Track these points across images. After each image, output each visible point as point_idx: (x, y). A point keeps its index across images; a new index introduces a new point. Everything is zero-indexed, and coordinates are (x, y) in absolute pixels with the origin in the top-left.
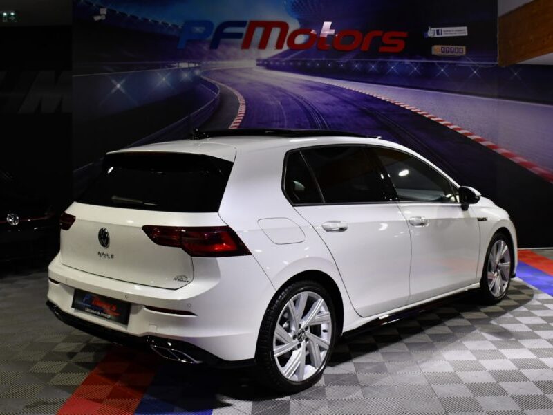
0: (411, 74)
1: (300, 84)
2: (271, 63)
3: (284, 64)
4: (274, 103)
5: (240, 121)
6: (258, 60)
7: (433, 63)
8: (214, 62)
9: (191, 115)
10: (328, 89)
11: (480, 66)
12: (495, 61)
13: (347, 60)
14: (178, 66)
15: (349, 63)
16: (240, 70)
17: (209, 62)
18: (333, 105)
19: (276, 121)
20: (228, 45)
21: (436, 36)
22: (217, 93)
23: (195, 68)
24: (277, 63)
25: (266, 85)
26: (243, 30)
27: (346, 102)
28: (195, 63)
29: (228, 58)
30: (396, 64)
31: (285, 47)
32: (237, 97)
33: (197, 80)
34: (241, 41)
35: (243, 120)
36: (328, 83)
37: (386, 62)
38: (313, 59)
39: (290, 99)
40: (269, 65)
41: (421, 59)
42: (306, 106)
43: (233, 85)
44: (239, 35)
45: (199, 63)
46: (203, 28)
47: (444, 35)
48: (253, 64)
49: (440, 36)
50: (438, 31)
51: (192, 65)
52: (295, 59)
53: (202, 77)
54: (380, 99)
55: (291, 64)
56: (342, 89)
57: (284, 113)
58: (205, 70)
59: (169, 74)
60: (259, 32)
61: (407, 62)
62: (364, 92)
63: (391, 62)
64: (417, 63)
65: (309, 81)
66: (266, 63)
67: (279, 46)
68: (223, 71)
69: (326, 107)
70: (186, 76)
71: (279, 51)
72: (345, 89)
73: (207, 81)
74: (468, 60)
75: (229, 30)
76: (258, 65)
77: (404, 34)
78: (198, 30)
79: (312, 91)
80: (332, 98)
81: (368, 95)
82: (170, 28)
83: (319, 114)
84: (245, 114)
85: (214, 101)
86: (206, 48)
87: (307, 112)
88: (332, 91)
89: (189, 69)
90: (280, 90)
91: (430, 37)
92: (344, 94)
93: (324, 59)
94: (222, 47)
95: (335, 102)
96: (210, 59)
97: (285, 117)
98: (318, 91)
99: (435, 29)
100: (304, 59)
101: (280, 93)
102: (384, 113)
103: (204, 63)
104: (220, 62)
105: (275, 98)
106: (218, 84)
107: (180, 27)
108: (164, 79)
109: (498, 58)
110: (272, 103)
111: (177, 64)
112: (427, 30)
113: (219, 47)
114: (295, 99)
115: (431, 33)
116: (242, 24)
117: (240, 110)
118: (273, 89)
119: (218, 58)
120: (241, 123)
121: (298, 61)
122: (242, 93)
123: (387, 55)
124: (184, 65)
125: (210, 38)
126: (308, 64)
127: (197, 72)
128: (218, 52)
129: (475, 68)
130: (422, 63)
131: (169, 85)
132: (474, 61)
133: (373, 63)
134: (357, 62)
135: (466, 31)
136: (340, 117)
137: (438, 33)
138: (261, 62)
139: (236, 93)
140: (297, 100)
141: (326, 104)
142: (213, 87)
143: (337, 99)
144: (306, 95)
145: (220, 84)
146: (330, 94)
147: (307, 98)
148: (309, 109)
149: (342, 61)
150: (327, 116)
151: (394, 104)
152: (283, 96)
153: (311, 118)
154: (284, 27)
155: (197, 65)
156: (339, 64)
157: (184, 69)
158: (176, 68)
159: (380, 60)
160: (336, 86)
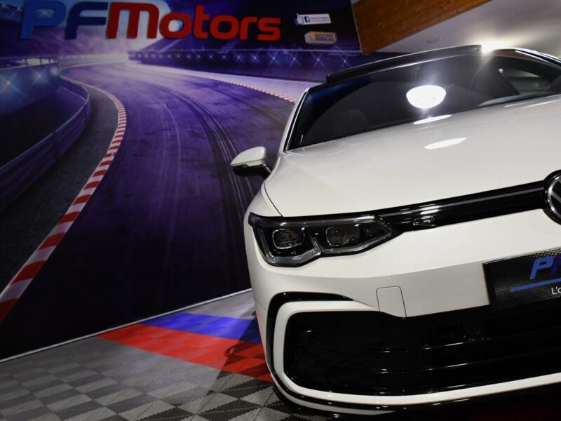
0: (291, 64)
1: (186, 81)
2: (146, 56)
3: (161, 56)
4: (159, 106)
5: (123, 133)
6: (130, 53)
7: (309, 53)
8: (74, 57)
9: (57, 130)
10: (216, 85)
11: (348, 55)
12: (359, 49)
13: (228, 51)
14: (27, 64)
15: (230, 54)
16: (110, 66)
17: (68, 57)
18: (224, 104)
19: (166, 130)
20: (89, 33)
21: (305, 23)
22: (86, 99)
23: (51, 65)
24: (153, 56)
25: (145, 84)
26: (105, 14)
27: (236, 99)
28: (50, 59)
29: (92, 51)
30: (276, 53)
31: (159, 37)
32: (112, 102)
33: (56, 82)
34: (104, 28)
35: (125, 131)
36: (213, 78)
37: (265, 52)
38: (193, 50)
39: (177, 101)
40: (145, 58)
41: (297, 48)
42: (196, 107)
43: (106, 87)
44: (100, 21)
45: (55, 59)
46: (52, 11)
47: (312, 23)
48: (125, 57)
49: (308, 23)
50: (305, 18)
51: (45, 62)
52: (172, 50)
53: (62, 77)
54: (269, 95)
55: (169, 56)
56: (229, 85)
57: (173, 117)
58: (66, 68)
59: (15, 75)
60: (124, 17)
61: (285, 51)
62: (252, 88)
63: (271, 52)
64: (294, 52)
65: (195, 77)
66: (140, 56)
67: (151, 34)
68: (88, 68)
69: (218, 107)
70: (39, 77)
71: (152, 41)
72: (232, 84)
73: (69, 83)
74: (337, 49)
75: (86, 14)
76: (131, 59)
77: (278, 21)
78: (45, 13)
79: (198, 88)
80: (222, 96)
81: (257, 91)
82: (5, 10)
83: (212, 117)
84: (127, 123)
85: (84, 109)
86: (60, 37)
87: (198, 115)
88: (220, 87)
89: (42, 67)
90: (164, 89)
91: (300, 25)
92: (233, 91)
93: (203, 50)
94: (81, 36)
95: (225, 100)
96: (68, 52)
97: (175, 123)
98: (205, 89)
99: (303, 16)
100: (182, 50)
101: (163, 94)
102: (275, 110)
103: (61, 57)
104: (82, 56)
105: (159, 100)
106: (86, 86)
107: (18, 8)
108: (8, 83)
109: (361, 46)
110: (156, 106)
111: (24, 61)
112: (296, 17)
113: (78, 37)
114: (182, 100)
115: (301, 20)
116: (102, 6)
117: (119, 119)
118: (156, 90)
119: (79, 51)
120: (124, 136)
121: (177, 52)
122: (117, 96)
123: (266, 44)
124: (34, 62)
125: (64, 24)
126: (188, 56)
127: (55, 71)
128: (77, 43)
129: (344, 57)
130: (300, 53)
131: (17, 90)
132: (342, 49)
133: (254, 53)
134: (238, 52)
135: (329, 19)
136: (234, 118)
137: (306, 21)
138: (134, 55)
139: (112, 97)
140: (185, 100)
141: (217, 104)
142: (79, 90)
143: (226, 98)
144: (193, 93)
145: (88, 86)
146: (218, 91)
147: (195, 97)
148: (200, 111)
149: (224, 51)
150: (221, 118)
151: (283, 99)
152: (169, 98)
153: (204, 123)
154: (153, 11)
155: (52, 61)
156: (221, 55)
157: (36, 68)
158: (24, 66)
159: (260, 49)
160: (223, 82)
